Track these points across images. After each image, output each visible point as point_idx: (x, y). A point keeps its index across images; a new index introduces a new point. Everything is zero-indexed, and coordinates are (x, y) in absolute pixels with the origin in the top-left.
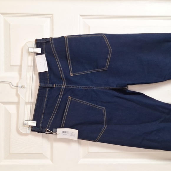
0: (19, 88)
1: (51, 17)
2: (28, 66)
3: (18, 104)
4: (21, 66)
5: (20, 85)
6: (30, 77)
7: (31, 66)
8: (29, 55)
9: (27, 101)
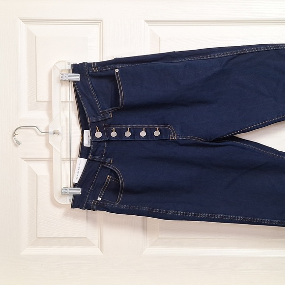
0: (50, 135)
1: (99, 24)
2: (62, 102)
3: (50, 160)
4: (50, 102)
5: (51, 130)
6: (67, 119)
7: (66, 102)
8: (62, 84)
9: (64, 156)
